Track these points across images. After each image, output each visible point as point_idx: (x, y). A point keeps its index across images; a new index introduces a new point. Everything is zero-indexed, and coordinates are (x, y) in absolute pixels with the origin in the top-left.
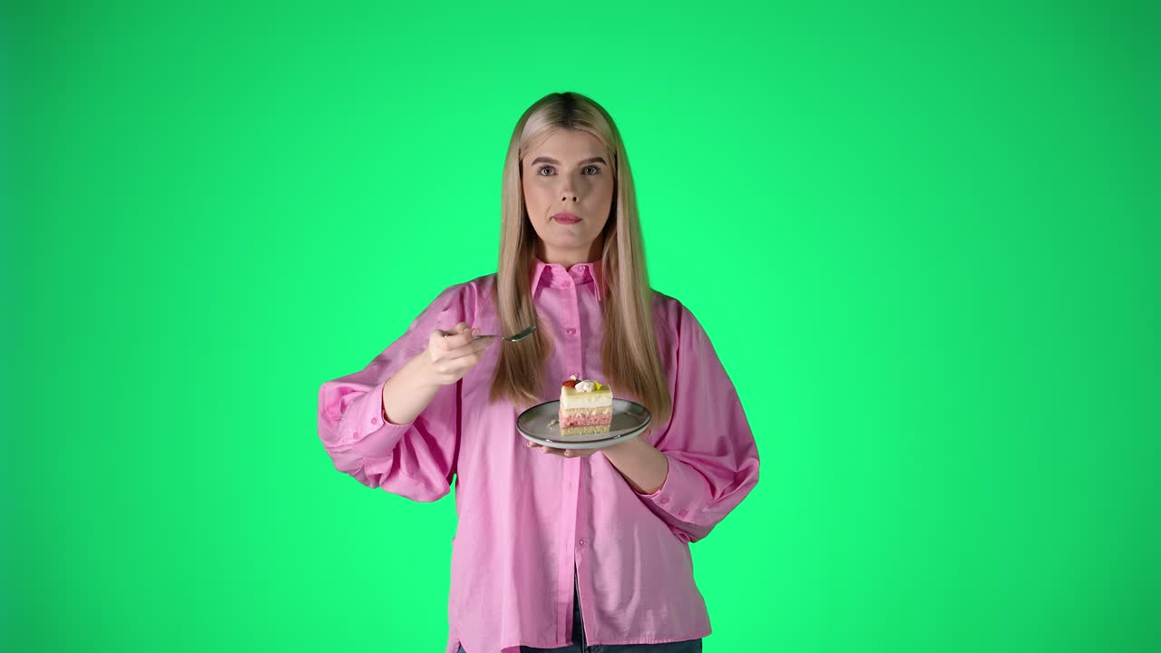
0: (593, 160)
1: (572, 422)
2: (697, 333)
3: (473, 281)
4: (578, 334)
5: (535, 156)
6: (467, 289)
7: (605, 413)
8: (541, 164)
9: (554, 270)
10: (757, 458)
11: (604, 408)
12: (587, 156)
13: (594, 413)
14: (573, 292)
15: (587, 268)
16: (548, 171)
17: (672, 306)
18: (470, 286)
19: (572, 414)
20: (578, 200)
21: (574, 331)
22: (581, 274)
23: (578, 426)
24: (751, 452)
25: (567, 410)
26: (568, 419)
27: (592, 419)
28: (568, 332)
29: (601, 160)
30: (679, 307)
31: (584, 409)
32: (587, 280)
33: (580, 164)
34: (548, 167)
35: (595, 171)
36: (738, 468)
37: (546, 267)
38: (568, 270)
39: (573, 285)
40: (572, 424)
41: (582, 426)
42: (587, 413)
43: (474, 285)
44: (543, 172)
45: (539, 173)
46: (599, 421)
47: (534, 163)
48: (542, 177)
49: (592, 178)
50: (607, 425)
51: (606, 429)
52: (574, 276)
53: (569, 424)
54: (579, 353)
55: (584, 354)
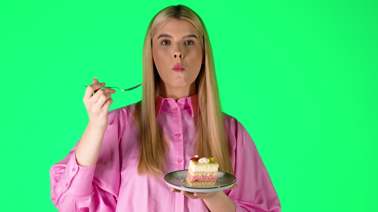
0: (190, 36)
1: (196, 179)
2: (246, 135)
3: (124, 108)
4: (182, 137)
5: (159, 34)
6: (121, 112)
7: (214, 175)
8: (162, 39)
9: (169, 102)
10: (279, 205)
11: (213, 173)
12: (188, 34)
13: (208, 175)
14: (179, 114)
15: (186, 100)
16: (166, 43)
17: (232, 121)
18: (123, 111)
19: (197, 174)
20: (182, 57)
21: (180, 135)
22: (183, 103)
23: (199, 181)
24: (276, 202)
25: (195, 172)
26: (194, 178)
27: (207, 178)
28: (176, 136)
29: (194, 36)
30: (236, 122)
31: (203, 172)
32: (187, 107)
33: (184, 38)
34: (166, 40)
35: (192, 43)
36: (268, 210)
37: (165, 100)
38: (176, 101)
39: (179, 109)
40: (196, 180)
41: (201, 181)
42: (205, 175)
43: (125, 111)
44: (164, 43)
45: (162, 43)
46: (210, 179)
47: (159, 38)
48: (163, 46)
49: (190, 47)
50: (214, 182)
51: (214, 184)
52: (180, 105)
53: (195, 180)
54: (182, 148)
55: (185, 148)
